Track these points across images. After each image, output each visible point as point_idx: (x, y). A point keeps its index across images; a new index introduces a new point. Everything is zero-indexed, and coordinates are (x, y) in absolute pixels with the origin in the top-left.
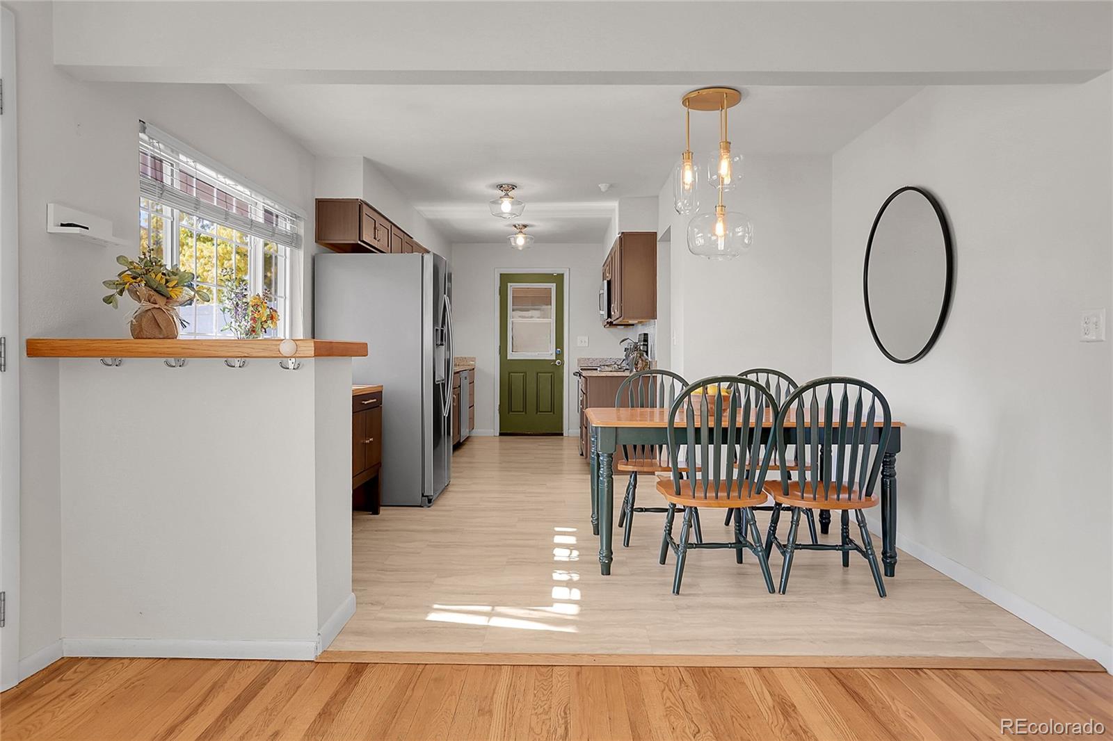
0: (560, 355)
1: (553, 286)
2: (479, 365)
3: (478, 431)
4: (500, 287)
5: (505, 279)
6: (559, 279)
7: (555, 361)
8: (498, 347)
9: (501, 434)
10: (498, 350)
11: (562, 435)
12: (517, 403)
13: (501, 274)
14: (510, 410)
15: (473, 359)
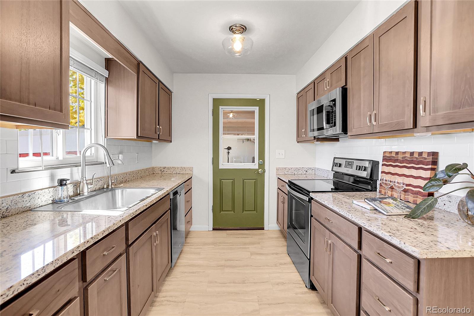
0: (262, 165)
1: (256, 109)
2: (196, 173)
3: (195, 227)
4: (213, 110)
5: (217, 103)
6: (261, 103)
7: (257, 170)
8: (212, 159)
9: (214, 229)
10: (211, 161)
11: (263, 229)
12: (227, 205)
13: (214, 99)
14: (221, 210)
15: (191, 169)
